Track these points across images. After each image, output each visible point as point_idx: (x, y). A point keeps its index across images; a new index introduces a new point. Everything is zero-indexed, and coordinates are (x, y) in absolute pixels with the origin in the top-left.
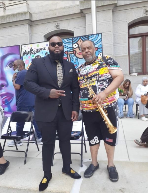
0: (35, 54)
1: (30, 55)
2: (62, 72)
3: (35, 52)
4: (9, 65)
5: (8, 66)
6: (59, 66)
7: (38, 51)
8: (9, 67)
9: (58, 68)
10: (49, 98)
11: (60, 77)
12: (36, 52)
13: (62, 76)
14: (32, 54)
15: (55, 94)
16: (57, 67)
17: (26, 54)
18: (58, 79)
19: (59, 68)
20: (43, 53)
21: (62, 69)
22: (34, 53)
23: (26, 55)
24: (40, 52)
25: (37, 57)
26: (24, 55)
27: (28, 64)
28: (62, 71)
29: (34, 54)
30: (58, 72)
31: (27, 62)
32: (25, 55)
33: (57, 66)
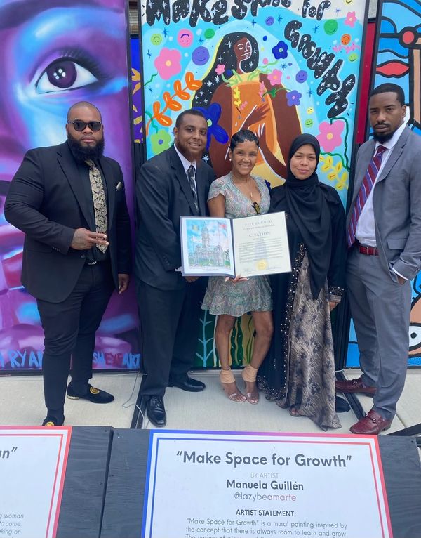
0: (226, 19)
1: (193, 23)
2: (103, 189)
3: (224, 11)
4: (50, 71)
5: (45, 76)
6: (95, 174)
7: (245, 9)
8: (52, 81)
9: (92, 180)
10: (71, 249)
11: (100, 202)
12: (229, 13)
13: (104, 197)
14: (207, 19)
15: (83, 241)
16: (90, 178)
17: (166, 15)
18: (95, 206)
19: (96, 179)
20: (270, 21)
21: (101, 181)
22: (217, 15)
23: (167, 24)
24: (254, 14)
25: (234, 43)
26: (151, 21)
27: (173, 79)
28: (102, 187)
29: (219, 21)
30: (94, 189)
31: (168, 63)
32: (159, 23)
33: (91, 174)
